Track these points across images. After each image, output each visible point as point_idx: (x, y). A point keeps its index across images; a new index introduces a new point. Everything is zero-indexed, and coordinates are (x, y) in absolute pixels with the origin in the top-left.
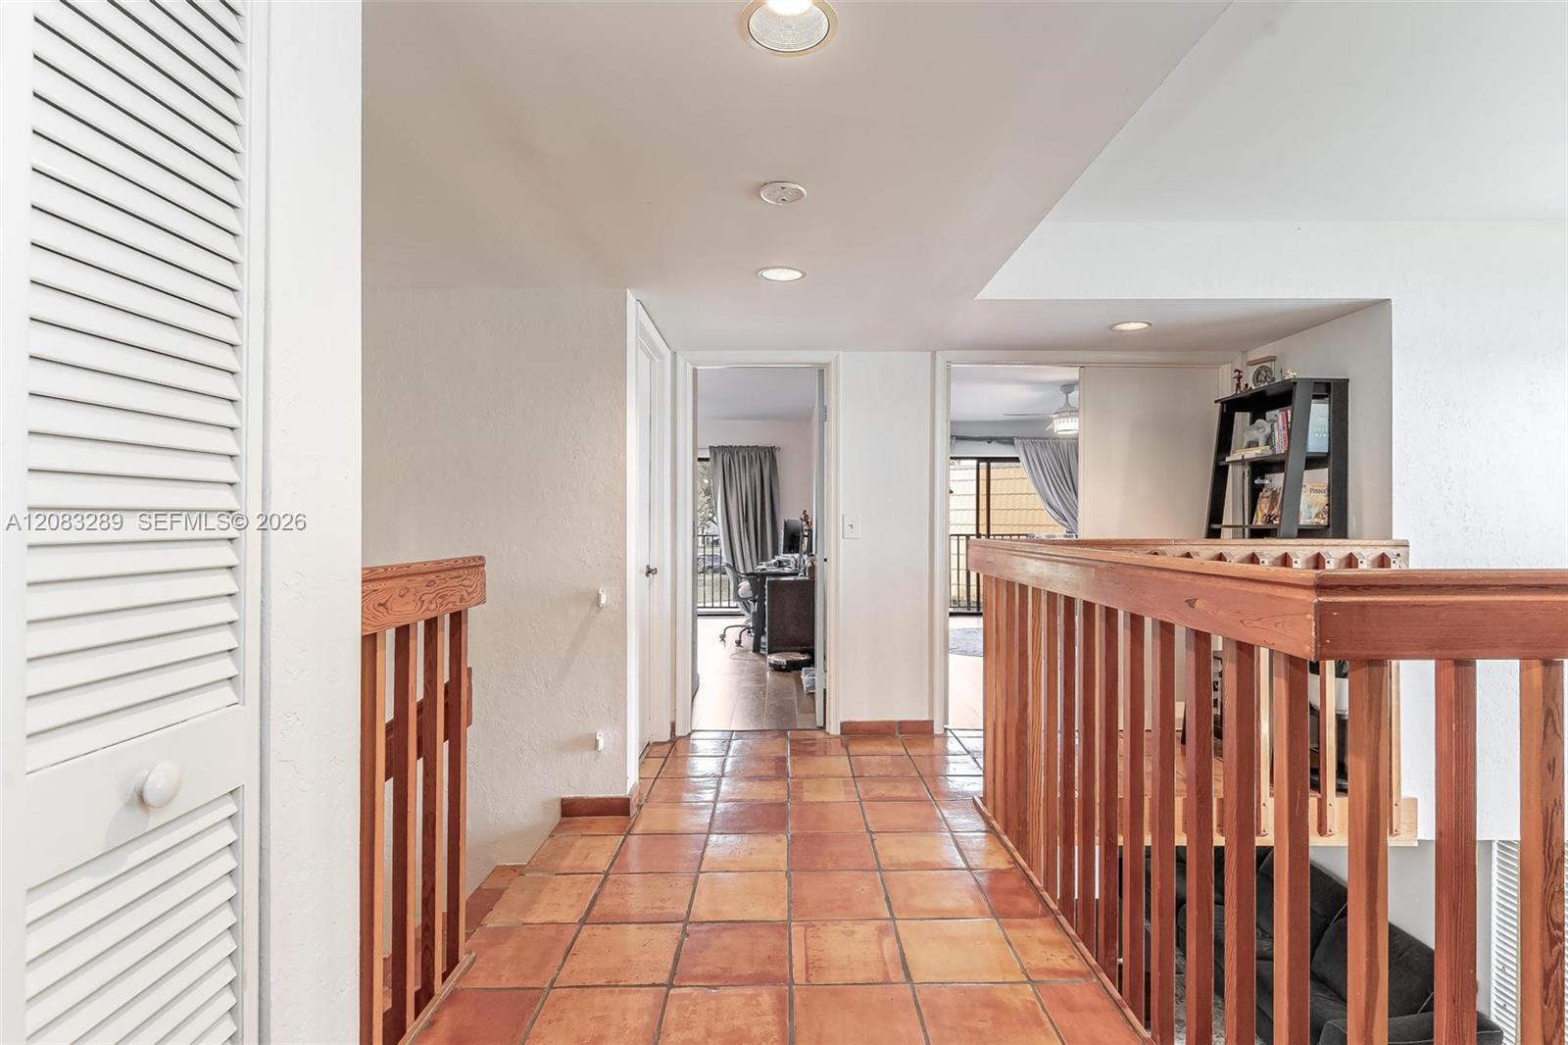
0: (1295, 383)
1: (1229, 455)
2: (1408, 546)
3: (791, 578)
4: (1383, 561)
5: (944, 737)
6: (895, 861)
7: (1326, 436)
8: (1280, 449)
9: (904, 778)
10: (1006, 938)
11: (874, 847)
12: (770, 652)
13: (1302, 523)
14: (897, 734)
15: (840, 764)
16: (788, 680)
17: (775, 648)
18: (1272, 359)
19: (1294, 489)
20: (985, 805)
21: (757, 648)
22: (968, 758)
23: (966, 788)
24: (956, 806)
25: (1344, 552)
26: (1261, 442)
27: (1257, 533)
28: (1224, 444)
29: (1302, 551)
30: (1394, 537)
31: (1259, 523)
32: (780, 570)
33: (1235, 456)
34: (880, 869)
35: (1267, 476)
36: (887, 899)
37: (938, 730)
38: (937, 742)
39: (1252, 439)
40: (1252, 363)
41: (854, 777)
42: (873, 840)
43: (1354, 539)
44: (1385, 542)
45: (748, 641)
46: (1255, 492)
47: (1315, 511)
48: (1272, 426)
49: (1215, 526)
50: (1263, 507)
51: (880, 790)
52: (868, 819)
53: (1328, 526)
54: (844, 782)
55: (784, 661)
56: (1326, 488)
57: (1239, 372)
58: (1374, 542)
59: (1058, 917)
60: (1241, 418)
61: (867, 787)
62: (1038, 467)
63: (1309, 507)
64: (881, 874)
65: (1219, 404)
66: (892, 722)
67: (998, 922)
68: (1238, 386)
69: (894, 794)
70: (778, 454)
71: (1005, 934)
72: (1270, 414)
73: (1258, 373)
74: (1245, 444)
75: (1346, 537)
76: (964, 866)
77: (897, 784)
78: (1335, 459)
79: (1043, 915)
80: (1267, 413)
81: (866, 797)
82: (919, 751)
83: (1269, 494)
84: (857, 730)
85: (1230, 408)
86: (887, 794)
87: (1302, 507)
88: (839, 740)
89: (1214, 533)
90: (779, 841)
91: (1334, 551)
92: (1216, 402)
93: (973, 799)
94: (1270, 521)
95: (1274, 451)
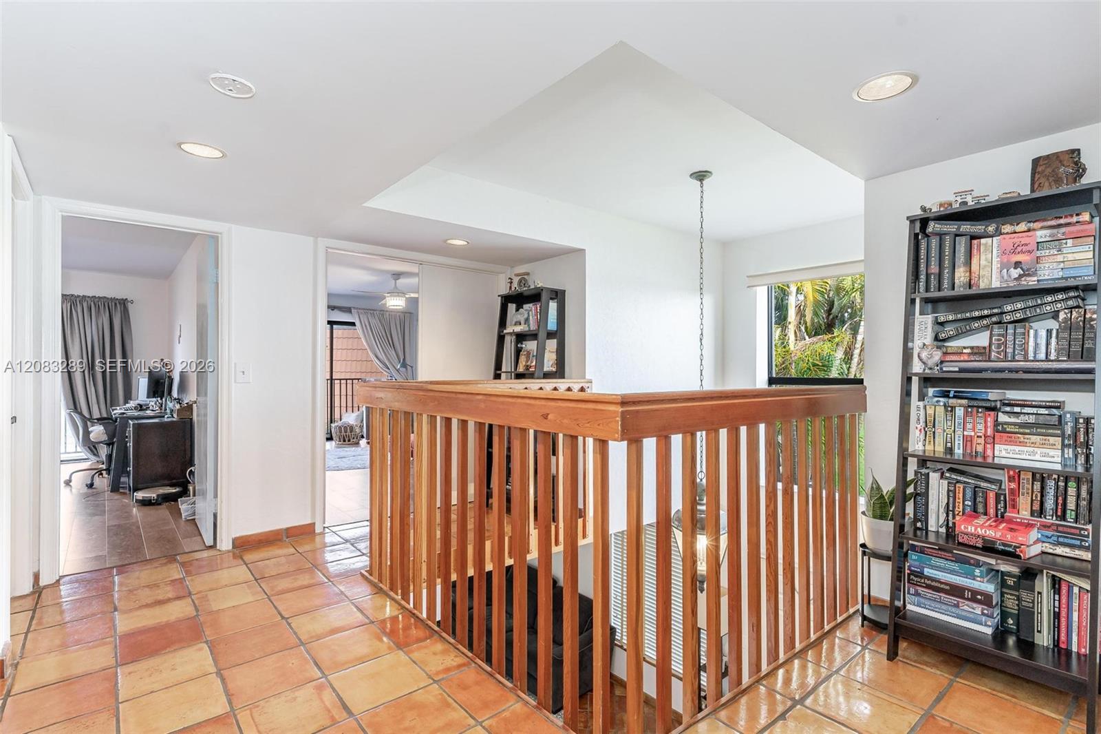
0: (542, 290)
1: (505, 329)
2: (591, 382)
3: (156, 420)
4: (582, 390)
5: (323, 534)
6: (314, 634)
7: (555, 321)
8: (533, 326)
9: (300, 570)
10: (411, 659)
11: (292, 628)
12: (136, 489)
13: (545, 370)
14: (285, 539)
15: (241, 572)
16: (163, 511)
17: (140, 486)
18: (528, 274)
19: (541, 350)
20: (371, 575)
21: (115, 487)
22: (348, 545)
23: (353, 567)
24: (348, 581)
25: (566, 386)
26: (522, 322)
27: (519, 376)
28: (503, 323)
29: (548, 385)
30: (587, 377)
31: (521, 370)
32: (141, 413)
33: (509, 330)
34: (302, 644)
35: (524, 342)
36: (316, 664)
37: (318, 529)
38: (318, 539)
39: (518, 320)
40: (517, 275)
41: (256, 580)
42: (289, 624)
43: (568, 379)
44: (583, 381)
45: (103, 483)
46: (518, 352)
47: (551, 363)
48: (528, 313)
49: (498, 372)
50: (522, 359)
51: (284, 584)
52: (280, 609)
53: (556, 372)
54: (248, 586)
55: (155, 495)
56: (555, 350)
57: (511, 279)
58: (579, 381)
59: (442, 634)
60: (512, 307)
61: (270, 585)
62: (370, 331)
63: (548, 361)
64: (304, 647)
65: (500, 298)
66: (281, 530)
67: (403, 651)
68: (510, 288)
69: (297, 584)
70: (130, 307)
71: (409, 657)
72: (526, 306)
73: (520, 282)
74: (514, 323)
75: (564, 378)
76: (367, 621)
77: (297, 577)
78: (558, 334)
79: (431, 637)
80: (524, 306)
81: (272, 593)
82: (307, 547)
83: (525, 353)
84: (249, 542)
85: (506, 300)
86: (291, 586)
87: (545, 361)
88: (231, 554)
89: (497, 376)
90: (200, 649)
91: (562, 385)
92: (499, 296)
93: (361, 573)
94: (528, 369)
95: (530, 328)
